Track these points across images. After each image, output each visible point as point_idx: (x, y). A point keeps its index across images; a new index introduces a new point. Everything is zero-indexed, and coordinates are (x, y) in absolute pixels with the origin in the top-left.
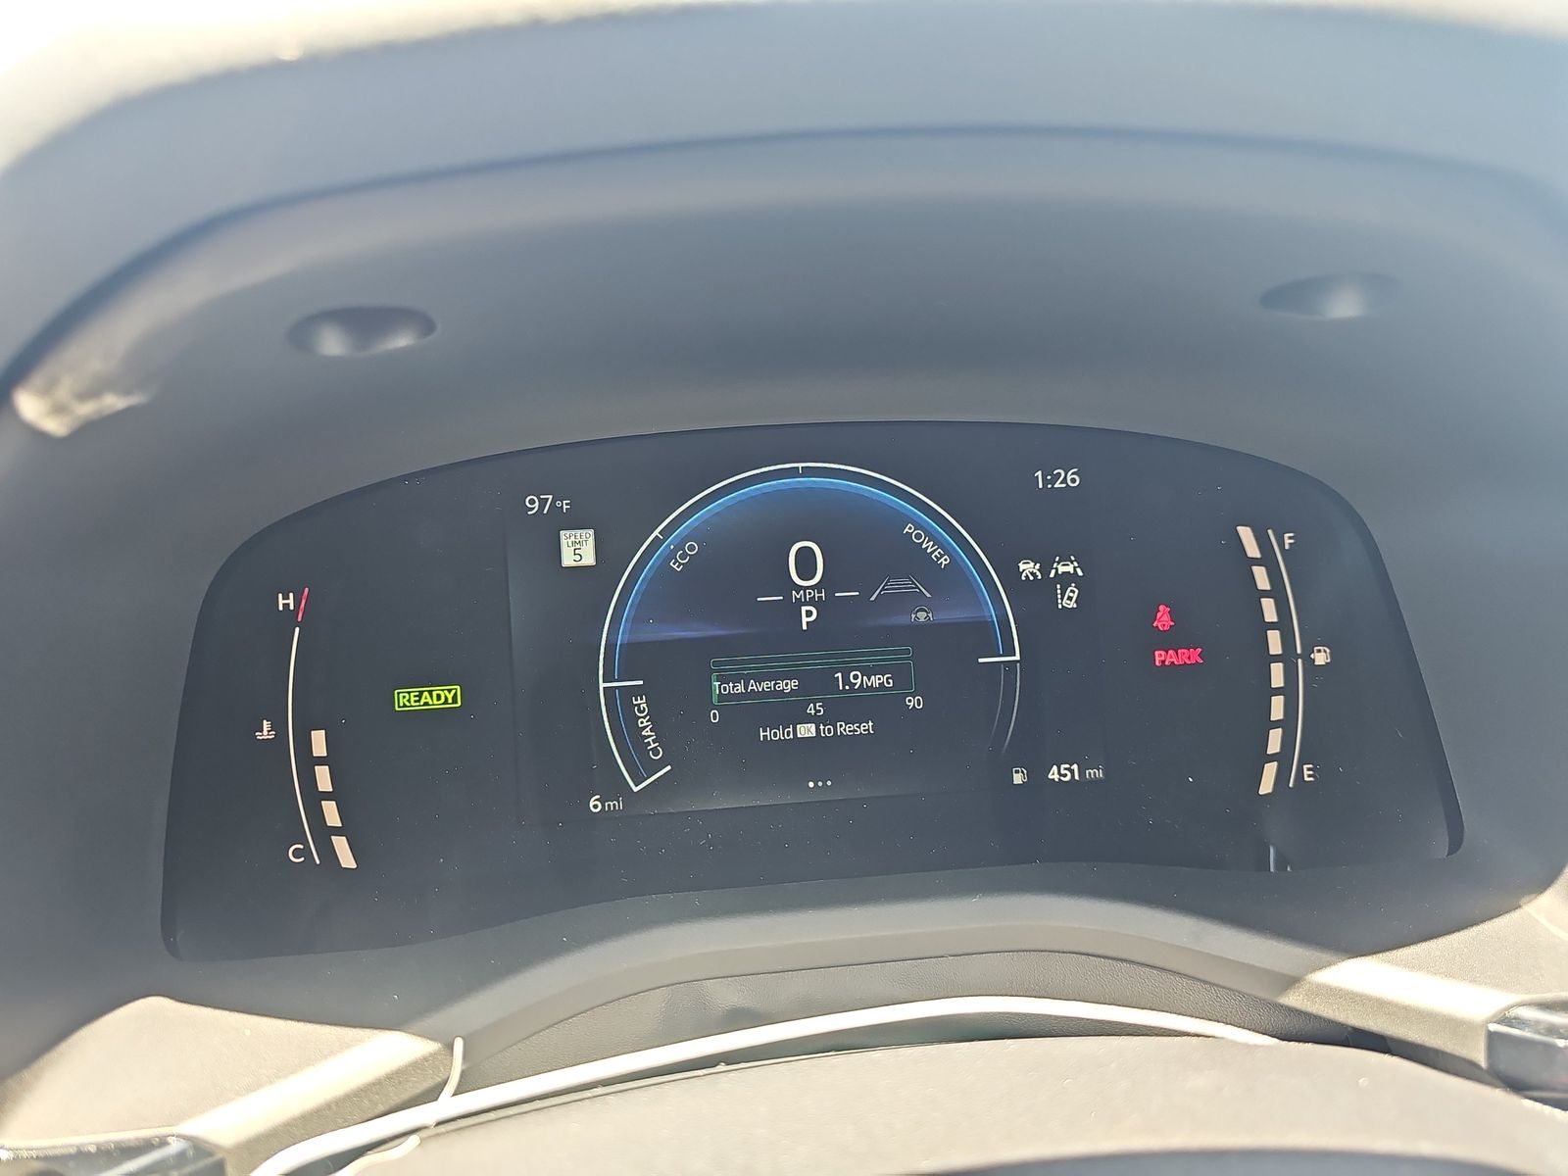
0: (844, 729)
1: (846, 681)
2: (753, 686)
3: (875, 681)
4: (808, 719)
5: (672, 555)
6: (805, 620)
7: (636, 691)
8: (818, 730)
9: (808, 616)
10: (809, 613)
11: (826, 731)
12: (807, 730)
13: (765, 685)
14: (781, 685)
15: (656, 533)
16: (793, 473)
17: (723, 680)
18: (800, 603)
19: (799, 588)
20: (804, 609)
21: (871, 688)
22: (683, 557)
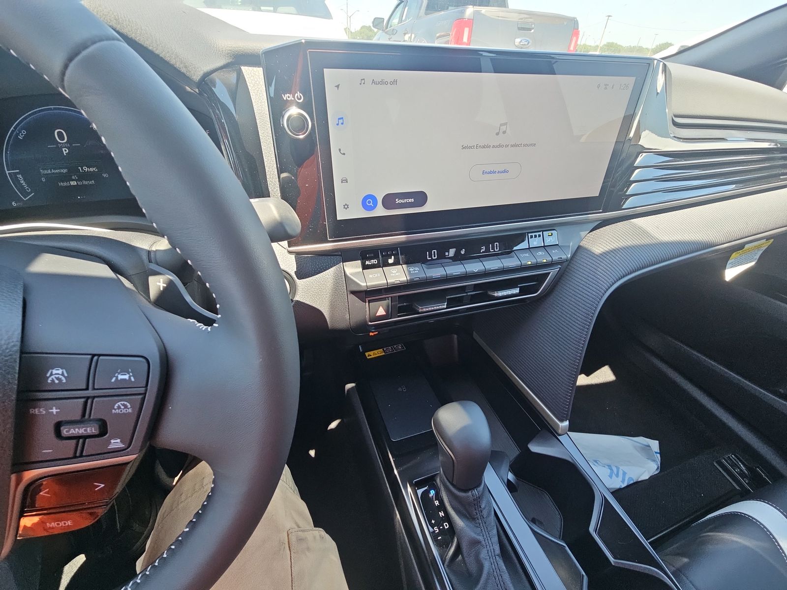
0: (85, 183)
1: (82, 169)
2: (53, 171)
3: (91, 169)
4: (73, 180)
5: (18, 135)
6: (65, 152)
7: (18, 173)
8: (77, 183)
9: (65, 151)
10: (66, 151)
11: (80, 183)
12: (73, 183)
13: (57, 171)
14: (62, 171)
15: (12, 128)
16: (50, 109)
17: (43, 169)
18: (62, 147)
19: (60, 143)
20: (63, 149)
21: (90, 172)
22: (22, 135)
